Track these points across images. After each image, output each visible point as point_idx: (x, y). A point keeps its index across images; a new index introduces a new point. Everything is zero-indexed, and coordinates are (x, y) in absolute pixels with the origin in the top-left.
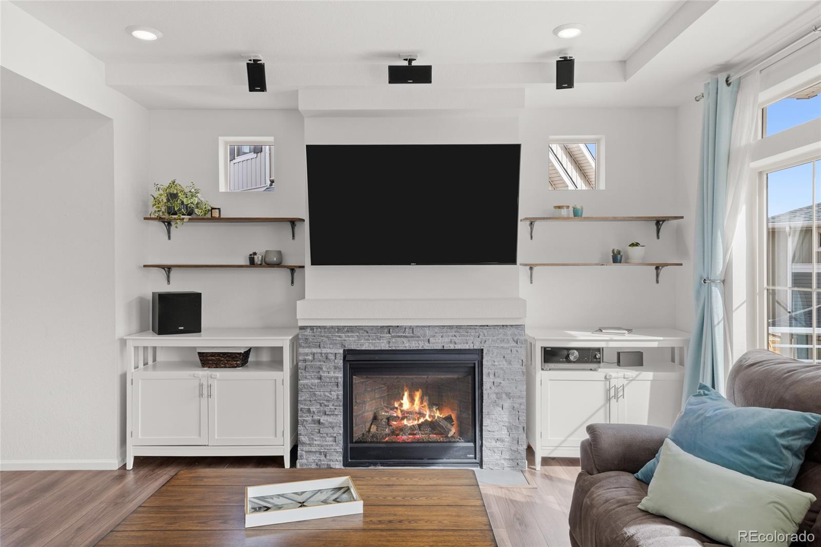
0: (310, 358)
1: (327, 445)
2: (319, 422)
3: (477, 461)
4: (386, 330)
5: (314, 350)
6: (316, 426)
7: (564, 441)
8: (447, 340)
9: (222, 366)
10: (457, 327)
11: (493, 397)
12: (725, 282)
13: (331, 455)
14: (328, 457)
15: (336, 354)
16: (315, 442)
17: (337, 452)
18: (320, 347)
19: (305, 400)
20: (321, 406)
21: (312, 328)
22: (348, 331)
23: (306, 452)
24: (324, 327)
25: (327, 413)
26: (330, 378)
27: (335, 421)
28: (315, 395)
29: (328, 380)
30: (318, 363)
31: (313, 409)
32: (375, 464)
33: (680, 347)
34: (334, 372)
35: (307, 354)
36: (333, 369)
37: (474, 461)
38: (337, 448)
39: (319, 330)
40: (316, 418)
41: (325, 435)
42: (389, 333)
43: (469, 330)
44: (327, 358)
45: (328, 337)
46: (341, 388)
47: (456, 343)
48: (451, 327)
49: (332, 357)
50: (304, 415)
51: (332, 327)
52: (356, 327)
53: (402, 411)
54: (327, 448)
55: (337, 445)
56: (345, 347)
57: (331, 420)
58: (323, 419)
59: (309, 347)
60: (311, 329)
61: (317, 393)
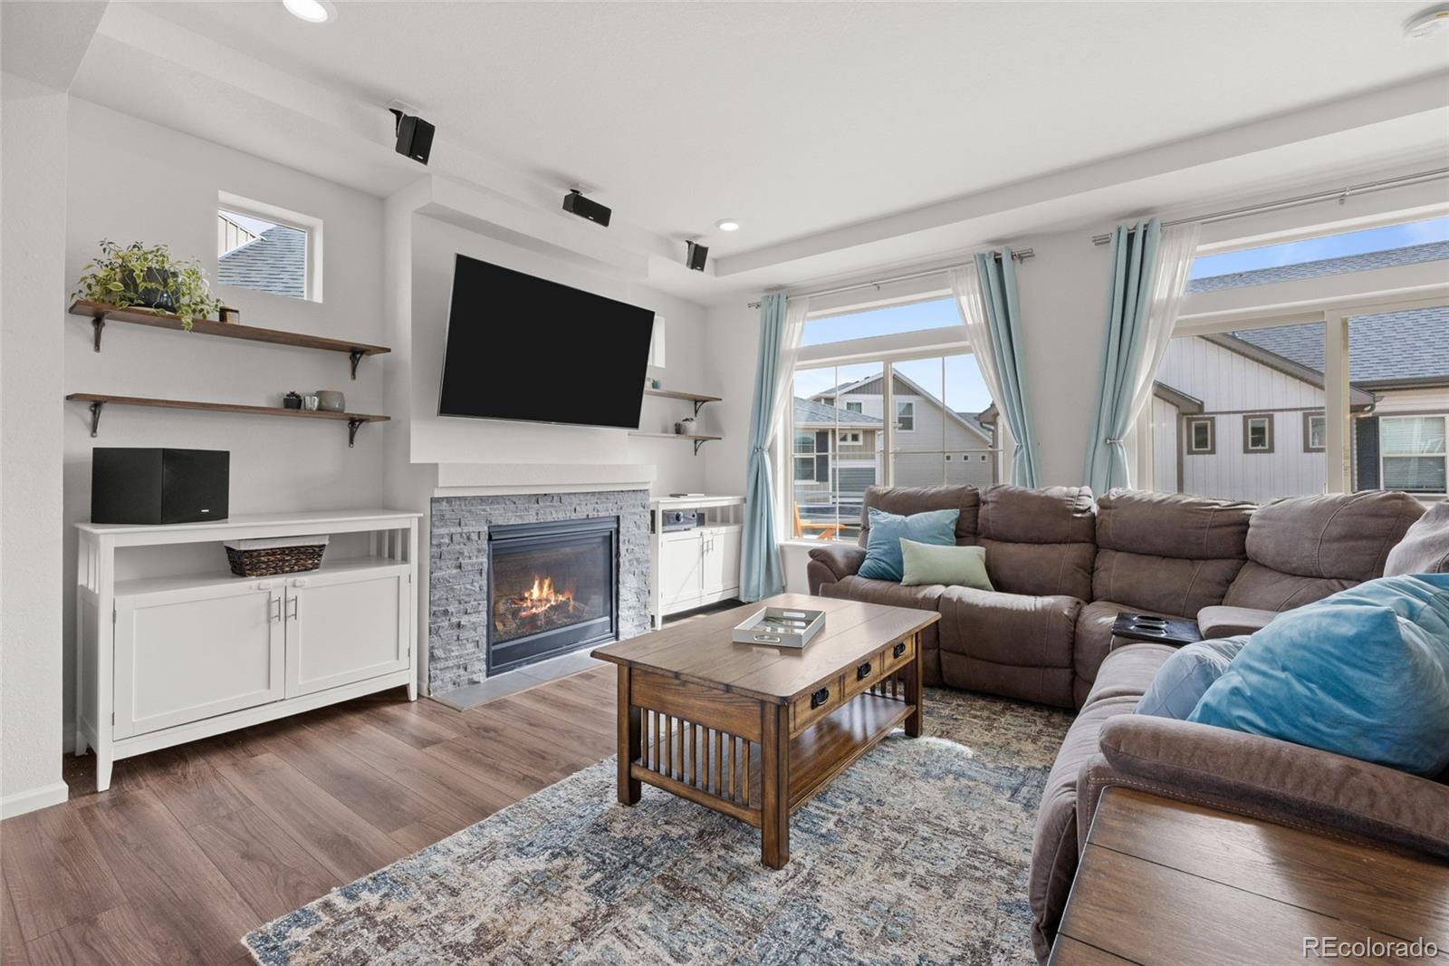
0: (447, 540)
1: (468, 655)
2: (459, 625)
3: (614, 634)
4: (534, 499)
5: (453, 530)
6: (455, 632)
7: (676, 598)
8: (590, 507)
9: (287, 569)
10: (599, 493)
11: (627, 564)
12: (772, 451)
13: (473, 665)
14: (469, 670)
15: (479, 532)
16: (453, 654)
17: (479, 660)
18: (460, 525)
19: (439, 599)
20: (460, 603)
21: (449, 500)
22: (492, 503)
23: (441, 670)
24: (465, 498)
25: (469, 611)
26: (472, 565)
27: (479, 620)
28: (452, 589)
29: (470, 568)
30: (457, 547)
31: (451, 609)
32: (520, 665)
33: (735, 506)
34: (477, 557)
35: (442, 536)
36: (476, 553)
37: (611, 634)
38: (481, 654)
39: (458, 503)
40: (454, 620)
41: (465, 642)
42: (538, 503)
43: (609, 497)
44: (469, 538)
45: (470, 512)
46: (485, 575)
47: (598, 511)
48: (593, 494)
49: (474, 537)
50: (439, 620)
51: (474, 498)
52: (502, 496)
53: (531, 600)
54: (467, 657)
55: (481, 651)
56: (491, 522)
57: (474, 620)
58: (464, 620)
59: (446, 526)
60: (447, 502)
61: (455, 587)
